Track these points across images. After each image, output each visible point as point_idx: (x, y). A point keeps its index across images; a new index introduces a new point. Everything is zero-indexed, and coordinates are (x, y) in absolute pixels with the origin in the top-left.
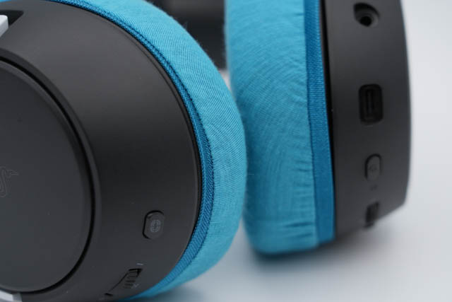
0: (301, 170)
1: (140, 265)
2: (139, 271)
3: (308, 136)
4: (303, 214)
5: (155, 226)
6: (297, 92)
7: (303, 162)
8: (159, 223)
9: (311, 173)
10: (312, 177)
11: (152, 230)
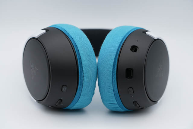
0: (110, 89)
1: (62, 98)
2: (62, 100)
3: (112, 80)
4: (113, 101)
5: (64, 89)
6: (110, 68)
7: (110, 87)
8: (65, 88)
9: (113, 90)
10: (113, 91)
11: (64, 90)
